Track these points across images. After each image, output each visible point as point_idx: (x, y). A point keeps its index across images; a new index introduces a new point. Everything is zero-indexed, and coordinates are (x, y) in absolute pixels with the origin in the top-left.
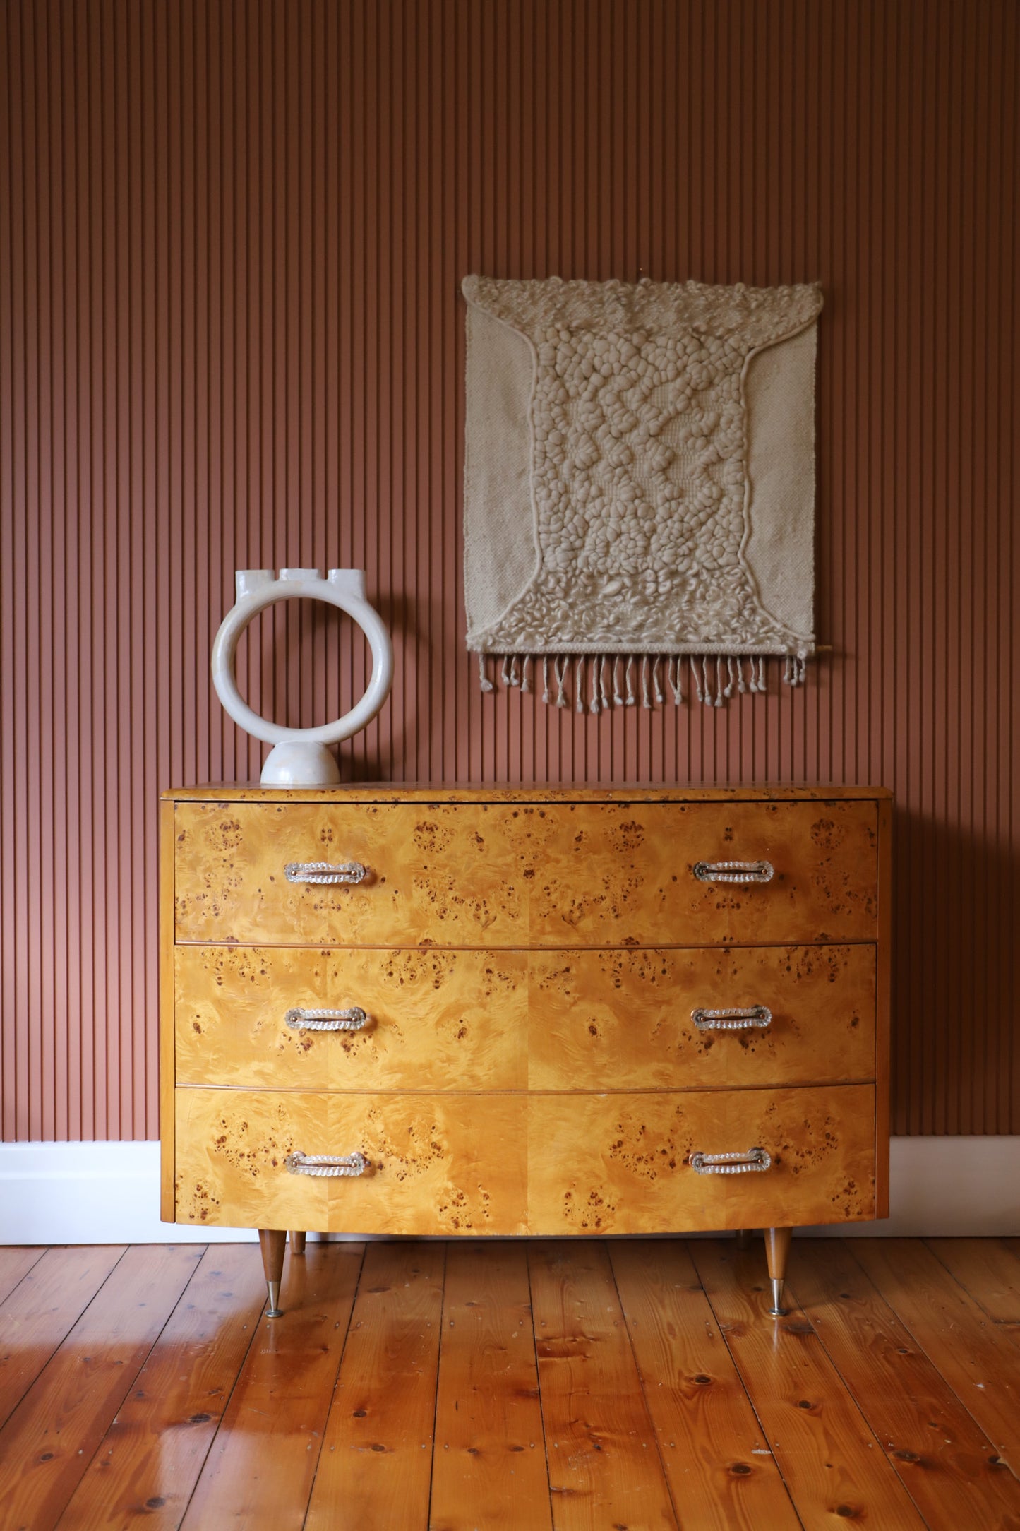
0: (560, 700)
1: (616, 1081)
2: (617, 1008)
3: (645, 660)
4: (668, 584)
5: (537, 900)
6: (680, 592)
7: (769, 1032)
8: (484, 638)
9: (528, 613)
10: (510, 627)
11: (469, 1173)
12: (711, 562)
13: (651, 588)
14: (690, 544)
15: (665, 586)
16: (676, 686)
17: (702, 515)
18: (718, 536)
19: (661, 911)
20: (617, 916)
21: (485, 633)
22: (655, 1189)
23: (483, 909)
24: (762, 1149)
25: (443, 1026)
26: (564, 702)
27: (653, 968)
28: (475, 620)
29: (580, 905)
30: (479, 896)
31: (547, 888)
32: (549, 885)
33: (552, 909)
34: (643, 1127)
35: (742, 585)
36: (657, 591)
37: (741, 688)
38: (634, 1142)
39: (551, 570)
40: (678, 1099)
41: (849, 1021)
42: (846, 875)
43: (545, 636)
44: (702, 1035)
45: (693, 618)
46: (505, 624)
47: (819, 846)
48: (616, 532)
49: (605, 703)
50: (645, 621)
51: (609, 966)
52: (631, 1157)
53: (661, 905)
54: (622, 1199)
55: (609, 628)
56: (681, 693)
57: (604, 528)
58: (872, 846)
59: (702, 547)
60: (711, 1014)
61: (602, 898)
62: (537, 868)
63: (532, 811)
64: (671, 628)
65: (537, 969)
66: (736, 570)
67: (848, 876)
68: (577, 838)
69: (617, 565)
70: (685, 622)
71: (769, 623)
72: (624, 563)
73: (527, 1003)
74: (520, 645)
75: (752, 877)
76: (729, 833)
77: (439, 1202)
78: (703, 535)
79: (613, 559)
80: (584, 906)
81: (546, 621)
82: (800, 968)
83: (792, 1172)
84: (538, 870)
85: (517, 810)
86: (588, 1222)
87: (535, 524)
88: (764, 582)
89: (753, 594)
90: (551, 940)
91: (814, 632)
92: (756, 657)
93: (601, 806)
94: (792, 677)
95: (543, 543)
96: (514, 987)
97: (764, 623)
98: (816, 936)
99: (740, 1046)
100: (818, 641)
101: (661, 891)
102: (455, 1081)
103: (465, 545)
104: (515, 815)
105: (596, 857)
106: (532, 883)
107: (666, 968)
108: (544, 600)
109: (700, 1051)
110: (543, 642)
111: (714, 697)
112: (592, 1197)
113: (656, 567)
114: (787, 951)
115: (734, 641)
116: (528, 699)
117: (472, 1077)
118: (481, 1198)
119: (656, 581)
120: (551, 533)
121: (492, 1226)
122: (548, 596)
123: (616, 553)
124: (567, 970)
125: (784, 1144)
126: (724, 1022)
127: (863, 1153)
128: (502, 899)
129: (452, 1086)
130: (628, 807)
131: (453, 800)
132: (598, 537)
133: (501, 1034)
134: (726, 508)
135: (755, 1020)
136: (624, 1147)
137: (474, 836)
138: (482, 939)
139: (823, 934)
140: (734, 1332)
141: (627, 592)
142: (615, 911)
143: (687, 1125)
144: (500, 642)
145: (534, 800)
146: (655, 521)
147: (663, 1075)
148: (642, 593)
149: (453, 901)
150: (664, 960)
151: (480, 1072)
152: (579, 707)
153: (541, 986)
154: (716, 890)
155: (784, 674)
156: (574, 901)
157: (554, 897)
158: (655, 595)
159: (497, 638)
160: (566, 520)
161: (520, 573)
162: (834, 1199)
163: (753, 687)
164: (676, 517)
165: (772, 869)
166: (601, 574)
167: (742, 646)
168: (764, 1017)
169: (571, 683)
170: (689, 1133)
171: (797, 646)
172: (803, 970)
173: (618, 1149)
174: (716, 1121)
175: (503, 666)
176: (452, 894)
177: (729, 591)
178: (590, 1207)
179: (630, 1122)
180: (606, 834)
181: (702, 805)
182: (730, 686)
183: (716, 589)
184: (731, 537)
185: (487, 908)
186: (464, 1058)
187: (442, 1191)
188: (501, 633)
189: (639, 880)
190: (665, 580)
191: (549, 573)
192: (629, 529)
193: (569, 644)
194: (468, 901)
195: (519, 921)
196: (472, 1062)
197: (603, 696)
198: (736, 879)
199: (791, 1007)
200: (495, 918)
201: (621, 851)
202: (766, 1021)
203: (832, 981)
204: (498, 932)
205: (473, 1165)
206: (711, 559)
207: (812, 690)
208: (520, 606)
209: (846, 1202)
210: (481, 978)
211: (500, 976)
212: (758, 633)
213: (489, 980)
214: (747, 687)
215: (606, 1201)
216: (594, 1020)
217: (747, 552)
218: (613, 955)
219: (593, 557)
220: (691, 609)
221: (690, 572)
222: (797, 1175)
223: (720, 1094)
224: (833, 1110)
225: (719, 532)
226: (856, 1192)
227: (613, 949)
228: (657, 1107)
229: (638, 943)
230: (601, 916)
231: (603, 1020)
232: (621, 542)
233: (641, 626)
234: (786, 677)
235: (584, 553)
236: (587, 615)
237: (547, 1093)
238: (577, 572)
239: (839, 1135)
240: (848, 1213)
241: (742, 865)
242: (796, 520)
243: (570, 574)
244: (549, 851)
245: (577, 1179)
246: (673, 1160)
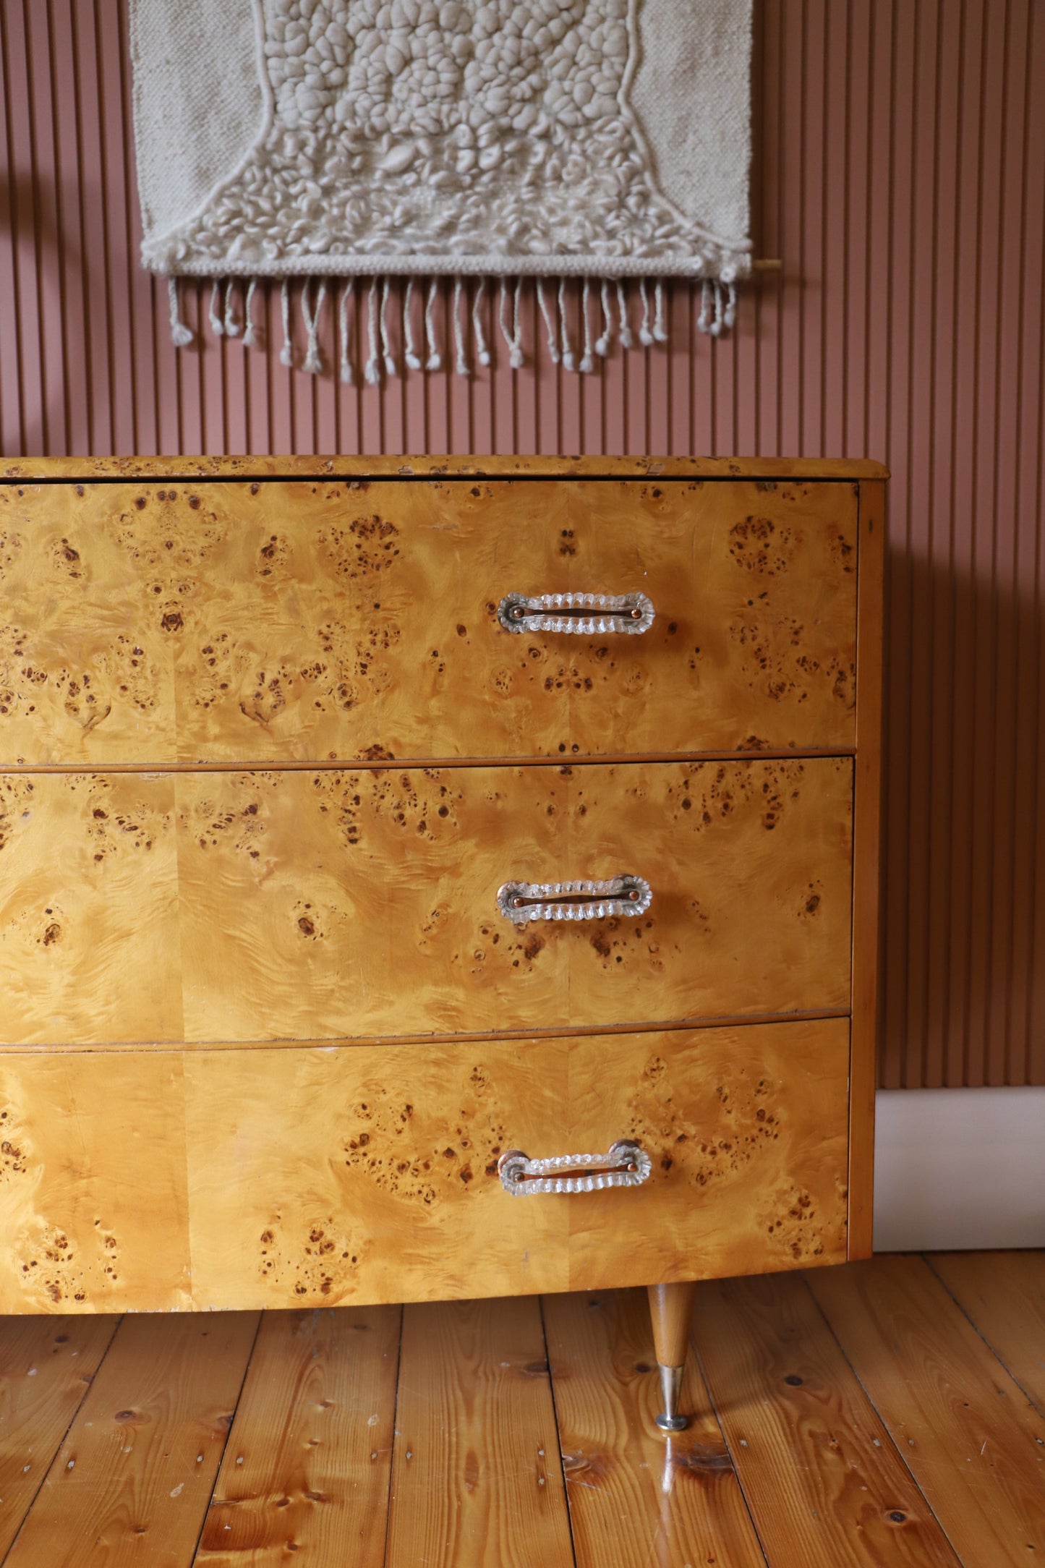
0: (311, 362)
1: (354, 1023)
2: (351, 880)
3: (458, 288)
4: (495, 151)
5: (191, 673)
6: (517, 168)
7: (649, 925)
8: (170, 244)
9: (250, 202)
10: (216, 225)
11: (76, 1199)
12: (571, 111)
13: (466, 157)
14: (533, 79)
15: (490, 155)
16: (512, 335)
17: (554, 26)
18: (582, 64)
19: (436, 691)
20: (348, 704)
21: (174, 237)
22: (434, 1221)
23: (83, 693)
24: (636, 1143)
25: (14, 922)
26: (318, 363)
27: (421, 805)
28: (156, 215)
29: (276, 682)
30: (75, 667)
31: (208, 650)
32: (213, 645)
33: (219, 692)
34: (409, 1108)
35: (626, 151)
36: (475, 164)
37: (624, 339)
38: (391, 1135)
39: (291, 126)
40: (474, 1054)
41: (801, 903)
42: (797, 625)
43: (279, 242)
44: (520, 932)
45: (539, 212)
46: (208, 220)
47: (745, 568)
48: (404, 57)
49: (390, 366)
50: (457, 217)
51: (335, 801)
52: (386, 1162)
53: (435, 683)
54: (370, 1242)
55: (394, 230)
56: (521, 347)
57: (381, 47)
58: (847, 569)
59: (555, 85)
60: (533, 891)
61: (319, 669)
62: (186, 610)
63: (173, 496)
64: (501, 230)
65: (192, 808)
66: (614, 124)
67: (801, 628)
68: (264, 550)
69: (405, 117)
70: (526, 219)
71: (672, 221)
72: (418, 113)
73: (175, 875)
74: (235, 260)
75: (612, 624)
76: (568, 541)
77: (22, 1254)
78: (555, 62)
79: (399, 106)
80: (283, 683)
81: (281, 217)
82: (709, 802)
83: (694, 1182)
84: (190, 613)
85: (143, 495)
86: (307, 1284)
87: (258, 41)
88: (663, 149)
89: (644, 168)
90: (221, 751)
91: (750, 236)
92: (650, 281)
93: (312, 485)
94: (712, 318)
95: (274, 75)
96: (149, 844)
97: (663, 218)
98: (739, 742)
99: (593, 952)
100: (758, 251)
101: (435, 654)
102: (41, 1026)
103: (135, 77)
104: (141, 504)
105: (304, 586)
106: (178, 640)
107: (448, 804)
108: (277, 179)
109: (516, 964)
110: (274, 253)
111: (578, 355)
112: (313, 1239)
113: (474, 120)
114: (684, 771)
115: (610, 252)
116: (258, 359)
117: (74, 1018)
118: (101, 1246)
119: (475, 147)
120: (287, 56)
121: (125, 1295)
122: (285, 174)
123: (403, 95)
124: (253, 810)
125: (680, 1133)
126: (560, 906)
127: (825, 1144)
128: (120, 672)
129: (37, 1035)
130: (365, 488)
131: (16, 475)
132: (370, 64)
133: (128, 934)
134: (597, 11)
135: (620, 903)
136: (372, 1144)
137: (60, 547)
138: (82, 751)
139: (753, 738)
140: (585, 1472)
141: (423, 165)
142: (344, 693)
143: (494, 1102)
144: (200, 253)
145: (176, 474)
146: (472, 37)
147: (445, 1009)
148: (451, 168)
149: (25, 678)
150: (444, 789)
151: (90, 1008)
152: (346, 374)
153: (203, 842)
154: (545, 653)
155: (700, 314)
156: (262, 675)
157: (222, 667)
158: (474, 171)
159: (194, 247)
160: (313, 32)
161: (235, 129)
162: (771, 1229)
163: (645, 337)
164: (508, 27)
165: (650, 607)
166: (378, 134)
167: (624, 260)
168: (636, 895)
169: (331, 330)
170: (497, 1116)
171: (720, 258)
172: (715, 806)
173: (361, 1150)
174: (548, 1093)
175: (211, 300)
176: (20, 663)
177: (602, 163)
178: (309, 1257)
179: (383, 1098)
180: (323, 541)
181: (515, 483)
182: (606, 336)
183: (580, 159)
184: (605, 66)
185: (91, 692)
186: (58, 981)
187: (27, 1233)
188: (201, 236)
189: (391, 633)
190: (491, 143)
191: (284, 131)
192: (425, 49)
193: (323, 257)
194: (53, 677)
195: (156, 716)
196: (74, 990)
197: (385, 352)
198: (583, 627)
199: (689, 877)
200: (109, 710)
201: (354, 575)
202: (640, 904)
203: (770, 827)
204: (115, 736)
205: (83, 1183)
206: (571, 106)
207: (746, 344)
208: (235, 189)
209: (794, 1233)
210: (85, 829)
211: (121, 822)
212: (653, 238)
213: (101, 832)
214: (635, 337)
215: (341, 1246)
216: (308, 906)
217: (633, 94)
218: (343, 780)
219: (363, 103)
220: (537, 199)
221: (535, 130)
222: (703, 1189)
223: (555, 1044)
224: (772, 1067)
225: (584, 56)
226: (812, 1215)
227: (343, 769)
228: (433, 1070)
229: (391, 756)
230: (318, 704)
231: (325, 906)
232: (411, 74)
233: (449, 228)
234: (701, 320)
235: (346, 97)
236: (353, 207)
237: (222, 1046)
238: (335, 128)
239: (781, 1114)
240: (797, 1251)
241: (591, 599)
242: (719, 33)
243: (322, 133)
244: (210, 575)
245: (283, 1206)
246: (467, 1167)
